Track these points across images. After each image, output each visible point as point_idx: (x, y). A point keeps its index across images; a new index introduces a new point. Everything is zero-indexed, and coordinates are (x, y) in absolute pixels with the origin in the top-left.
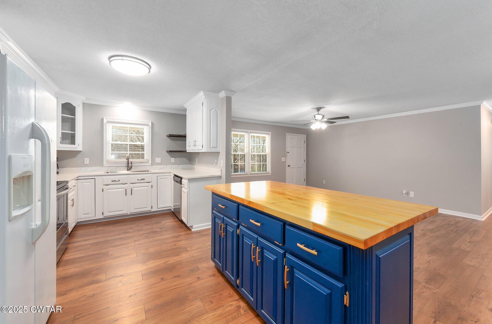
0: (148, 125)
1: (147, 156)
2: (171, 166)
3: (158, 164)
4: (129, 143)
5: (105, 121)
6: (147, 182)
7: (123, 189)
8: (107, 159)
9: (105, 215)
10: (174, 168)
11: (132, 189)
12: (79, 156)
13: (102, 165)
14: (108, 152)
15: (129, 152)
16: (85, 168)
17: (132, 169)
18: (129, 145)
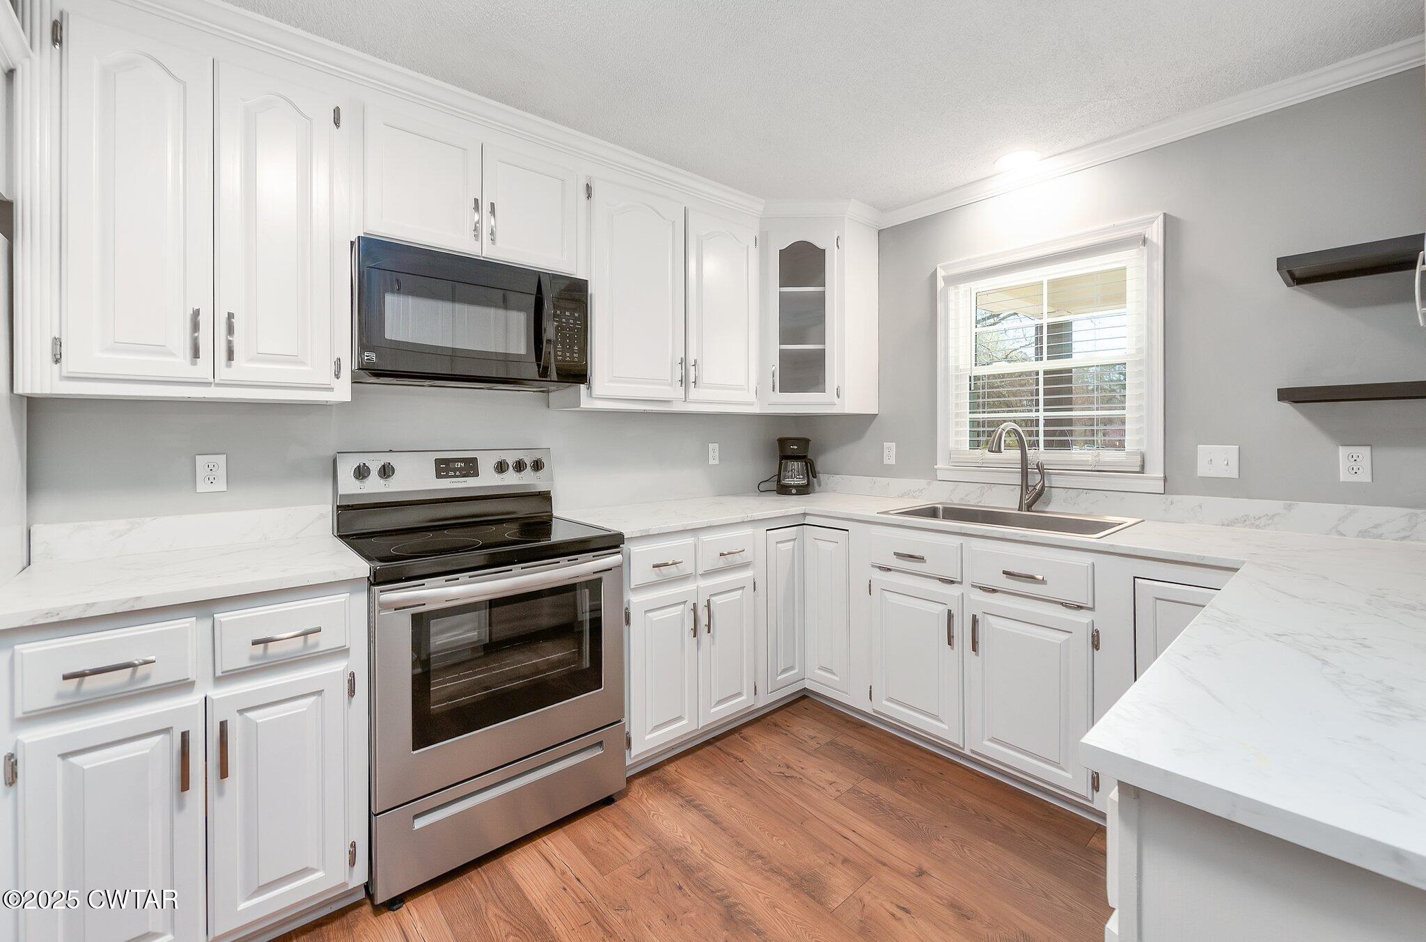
0: (1140, 241)
1: (1138, 432)
2: (1334, 510)
3: (1218, 487)
4: (1044, 364)
6: (1062, 604)
7: (940, 607)
9: (876, 704)
11: (975, 617)
14: (957, 415)
15: (1045, 410)
16: (884, 480)
17: (1048, 503)
18: (1046, 373)
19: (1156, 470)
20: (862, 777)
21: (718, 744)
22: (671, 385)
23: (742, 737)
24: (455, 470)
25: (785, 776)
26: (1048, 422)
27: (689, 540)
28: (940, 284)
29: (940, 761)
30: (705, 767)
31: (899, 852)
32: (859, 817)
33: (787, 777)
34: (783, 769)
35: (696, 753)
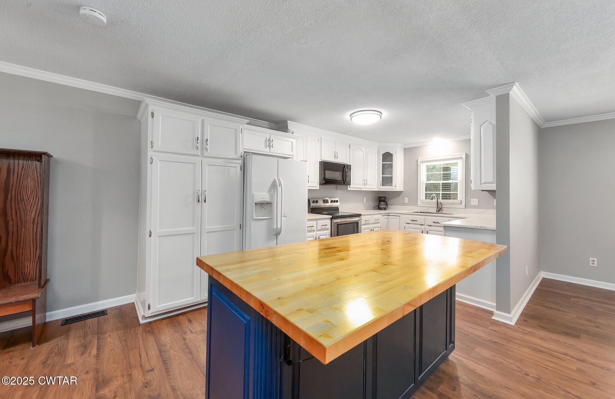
0: (461, 158)
1: (460, 197)
3: (475, 207)
5: (419, 160)
8: (421, 199)
11: (428, 231)
12: (401, 196)
13: (416, 204)
14: (423, 192)
15: (442, 192)
16: (405, 207)
17: (443, 210)
18: (442, 183)
19: (464, 204)
22: (362, 185)
24: (325, 202)
26: (442, 194)
27: (369, 216)
28: (419, 162)
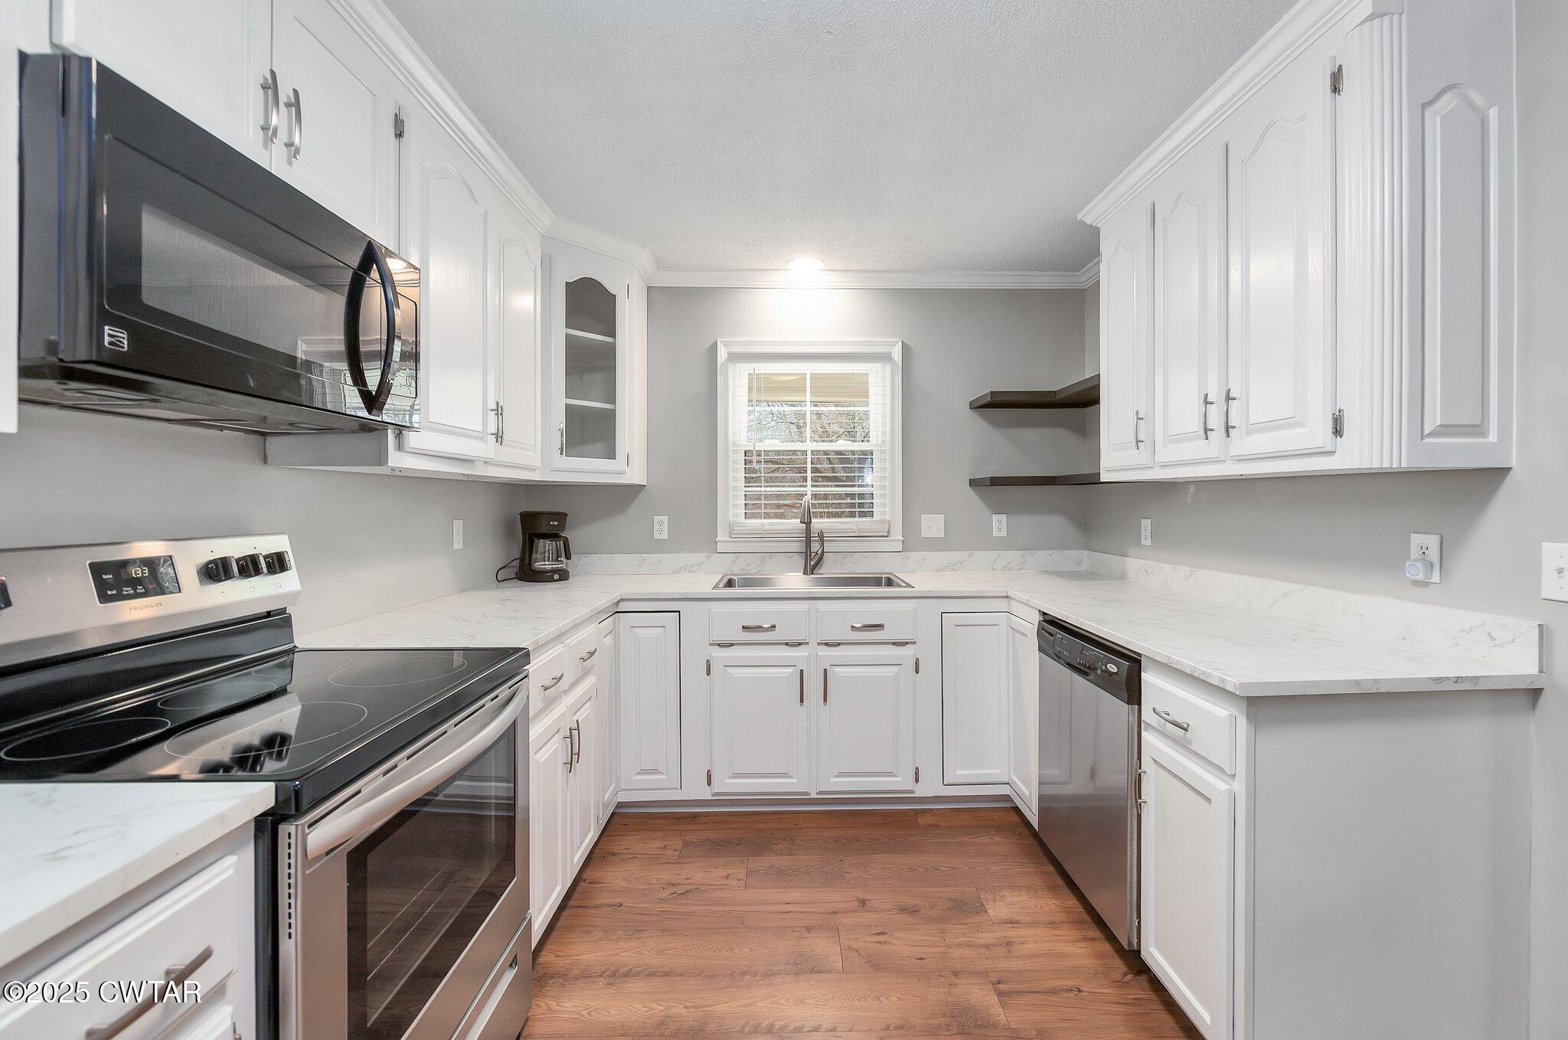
0: (884, 358)
1: (884, 505)
2: (992, 554)
3: (933, 545)
4: (809, 446)
6: (894, 644)
7: (789, 670)
9: (717, 787)
10: (1004, 568)
11: (825, 670)
13: (710, 544)
14: (734, 489)
15: (812, 486)
16: (653, 558)
18: (814, 452)
20: (745, 859)
21: (571, 903)
22: (482, 439)
23: (590, 883)
25: (680, 894)
26: (815, 496)
27: (557, 649)
28: (721, 359)
29: (781, 816)
30: (587, 932)
31: (833, 898)
32: (778, 890)
33: (682, 894)
34: (672, 889)
35: (557, 926)
